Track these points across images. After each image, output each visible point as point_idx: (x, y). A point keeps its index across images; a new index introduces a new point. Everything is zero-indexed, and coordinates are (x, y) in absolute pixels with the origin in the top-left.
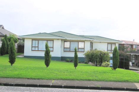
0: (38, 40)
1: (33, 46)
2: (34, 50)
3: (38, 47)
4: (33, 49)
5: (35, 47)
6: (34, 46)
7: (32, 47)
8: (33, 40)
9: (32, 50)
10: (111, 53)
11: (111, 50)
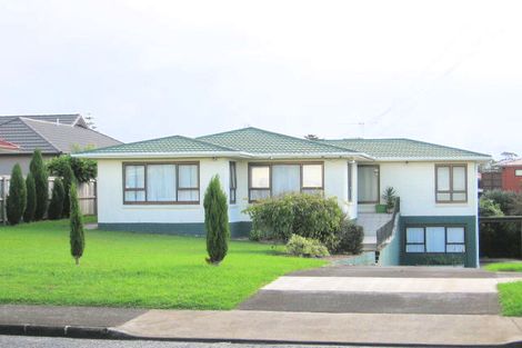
0: (146, 164)
1: (127, 187)
2: (131, 203)
3: (145, 189)
4: (131, 196)
5: (136, 190)
6: (133, 187)
7: (125, 190)
8: (126, 164)
9: (125, 203)
10: (451, 201)
11: (451, 192)
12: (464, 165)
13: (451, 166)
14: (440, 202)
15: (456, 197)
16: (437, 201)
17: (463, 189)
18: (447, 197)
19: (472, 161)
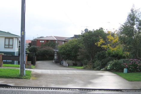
10: (9, 48)
11: (9, 45)
12: (12, 38)
13: (9, 38)
14: (6, 48)
15: (10, 47)
16: (5, 48)
17: (12, 45)
18: (7, 46)
19: (15, 37)
